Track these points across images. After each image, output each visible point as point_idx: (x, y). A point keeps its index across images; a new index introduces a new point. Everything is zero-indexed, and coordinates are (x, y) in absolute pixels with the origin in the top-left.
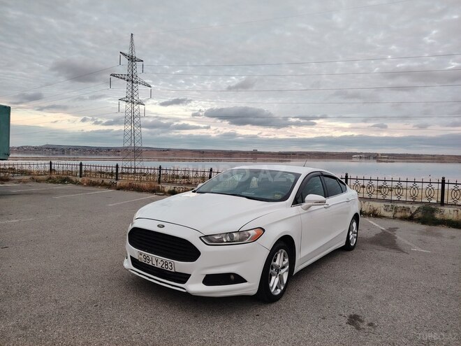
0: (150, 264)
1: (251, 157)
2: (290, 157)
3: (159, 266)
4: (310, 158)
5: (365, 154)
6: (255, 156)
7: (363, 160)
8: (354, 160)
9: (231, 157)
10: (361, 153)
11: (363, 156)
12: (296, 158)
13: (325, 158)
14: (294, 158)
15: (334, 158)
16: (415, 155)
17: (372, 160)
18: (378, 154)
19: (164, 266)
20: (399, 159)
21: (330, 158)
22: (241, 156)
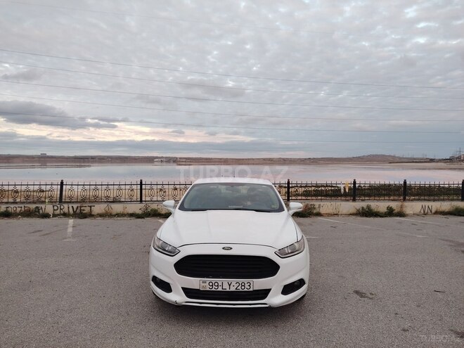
0: (220, 289)
1: (39, 162)
2: (89, 162)
3: (233, 289)
4: (112, 163)
5: (166, 158)
6: (44, 160)
7: (164, 164)
8: (156, 163)
9: (9, 162)
10: (162, 157)
11: (164, 160)
12: (95, 162)
13: (127, 163)
14: (93, 162)
15: (136, 162)
16: (207, 159)
17: (172, 164)
18: (177, 158)
19: (239, 288)
20: (196, 162)
21: (132, 162)
22: (24, 162)
